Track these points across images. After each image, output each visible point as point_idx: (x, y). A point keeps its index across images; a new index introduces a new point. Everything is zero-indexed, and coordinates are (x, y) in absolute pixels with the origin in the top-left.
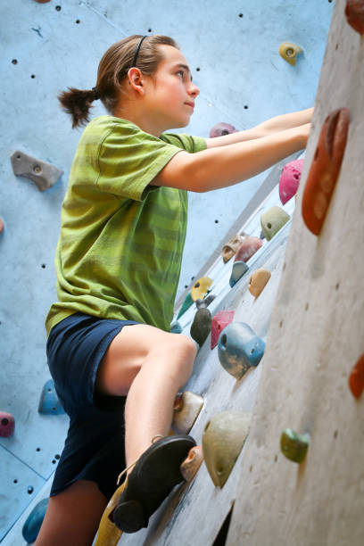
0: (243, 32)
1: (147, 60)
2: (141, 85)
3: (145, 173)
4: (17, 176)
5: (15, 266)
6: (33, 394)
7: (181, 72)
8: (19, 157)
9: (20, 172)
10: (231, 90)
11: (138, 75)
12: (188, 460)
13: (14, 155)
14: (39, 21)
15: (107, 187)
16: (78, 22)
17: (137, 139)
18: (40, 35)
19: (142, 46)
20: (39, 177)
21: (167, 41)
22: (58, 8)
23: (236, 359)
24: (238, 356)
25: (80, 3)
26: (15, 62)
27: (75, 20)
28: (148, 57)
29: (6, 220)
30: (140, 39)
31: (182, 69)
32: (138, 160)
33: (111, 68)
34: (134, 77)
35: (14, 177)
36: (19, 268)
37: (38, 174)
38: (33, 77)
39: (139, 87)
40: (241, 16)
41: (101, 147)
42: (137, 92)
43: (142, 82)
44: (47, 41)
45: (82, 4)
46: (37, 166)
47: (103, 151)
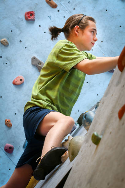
0: (120, 32)
1: (82, 24)
2: (78, 32)
3: (73, 62)
4: (32, 65)
5: (25, 95)
6: (22, 140)
7: (93, 32)
8: (34, 58)
9: (33, 64)
10: (112, 51)
11: (78, 29)
12: (64, 155)
13: (33, 58)
14: (51, 14)
15: (58, 64)
16: (64, 17)
17: (73, 50)
18: (50, 19)
19: (83, 19)
20: (40, 67)
21: (92, 19)
22: (58, 11)
23: (88, 124)
24: (89, 123)
25: (66, 11)
26: (40, 26)
27: (63, 16)
28: (83, 23)
29: (25, 79)
30: (83, 16)
31: (94, 30)
32: (71, 58)
33: (70, 23)
34: (77, 29)
35: (31, 65)
36: (26, 97)
37: (40, 66)
38: (45, 32)
39: (77, 33)
40: (120, 26)
41: (60, 50)
42: (76, 34)
43: (79, 32)
44: (52, 21)
45: (67, 11)
46: (40, 63)
47: (61, 52)
